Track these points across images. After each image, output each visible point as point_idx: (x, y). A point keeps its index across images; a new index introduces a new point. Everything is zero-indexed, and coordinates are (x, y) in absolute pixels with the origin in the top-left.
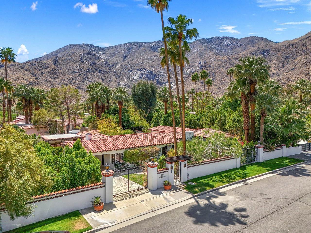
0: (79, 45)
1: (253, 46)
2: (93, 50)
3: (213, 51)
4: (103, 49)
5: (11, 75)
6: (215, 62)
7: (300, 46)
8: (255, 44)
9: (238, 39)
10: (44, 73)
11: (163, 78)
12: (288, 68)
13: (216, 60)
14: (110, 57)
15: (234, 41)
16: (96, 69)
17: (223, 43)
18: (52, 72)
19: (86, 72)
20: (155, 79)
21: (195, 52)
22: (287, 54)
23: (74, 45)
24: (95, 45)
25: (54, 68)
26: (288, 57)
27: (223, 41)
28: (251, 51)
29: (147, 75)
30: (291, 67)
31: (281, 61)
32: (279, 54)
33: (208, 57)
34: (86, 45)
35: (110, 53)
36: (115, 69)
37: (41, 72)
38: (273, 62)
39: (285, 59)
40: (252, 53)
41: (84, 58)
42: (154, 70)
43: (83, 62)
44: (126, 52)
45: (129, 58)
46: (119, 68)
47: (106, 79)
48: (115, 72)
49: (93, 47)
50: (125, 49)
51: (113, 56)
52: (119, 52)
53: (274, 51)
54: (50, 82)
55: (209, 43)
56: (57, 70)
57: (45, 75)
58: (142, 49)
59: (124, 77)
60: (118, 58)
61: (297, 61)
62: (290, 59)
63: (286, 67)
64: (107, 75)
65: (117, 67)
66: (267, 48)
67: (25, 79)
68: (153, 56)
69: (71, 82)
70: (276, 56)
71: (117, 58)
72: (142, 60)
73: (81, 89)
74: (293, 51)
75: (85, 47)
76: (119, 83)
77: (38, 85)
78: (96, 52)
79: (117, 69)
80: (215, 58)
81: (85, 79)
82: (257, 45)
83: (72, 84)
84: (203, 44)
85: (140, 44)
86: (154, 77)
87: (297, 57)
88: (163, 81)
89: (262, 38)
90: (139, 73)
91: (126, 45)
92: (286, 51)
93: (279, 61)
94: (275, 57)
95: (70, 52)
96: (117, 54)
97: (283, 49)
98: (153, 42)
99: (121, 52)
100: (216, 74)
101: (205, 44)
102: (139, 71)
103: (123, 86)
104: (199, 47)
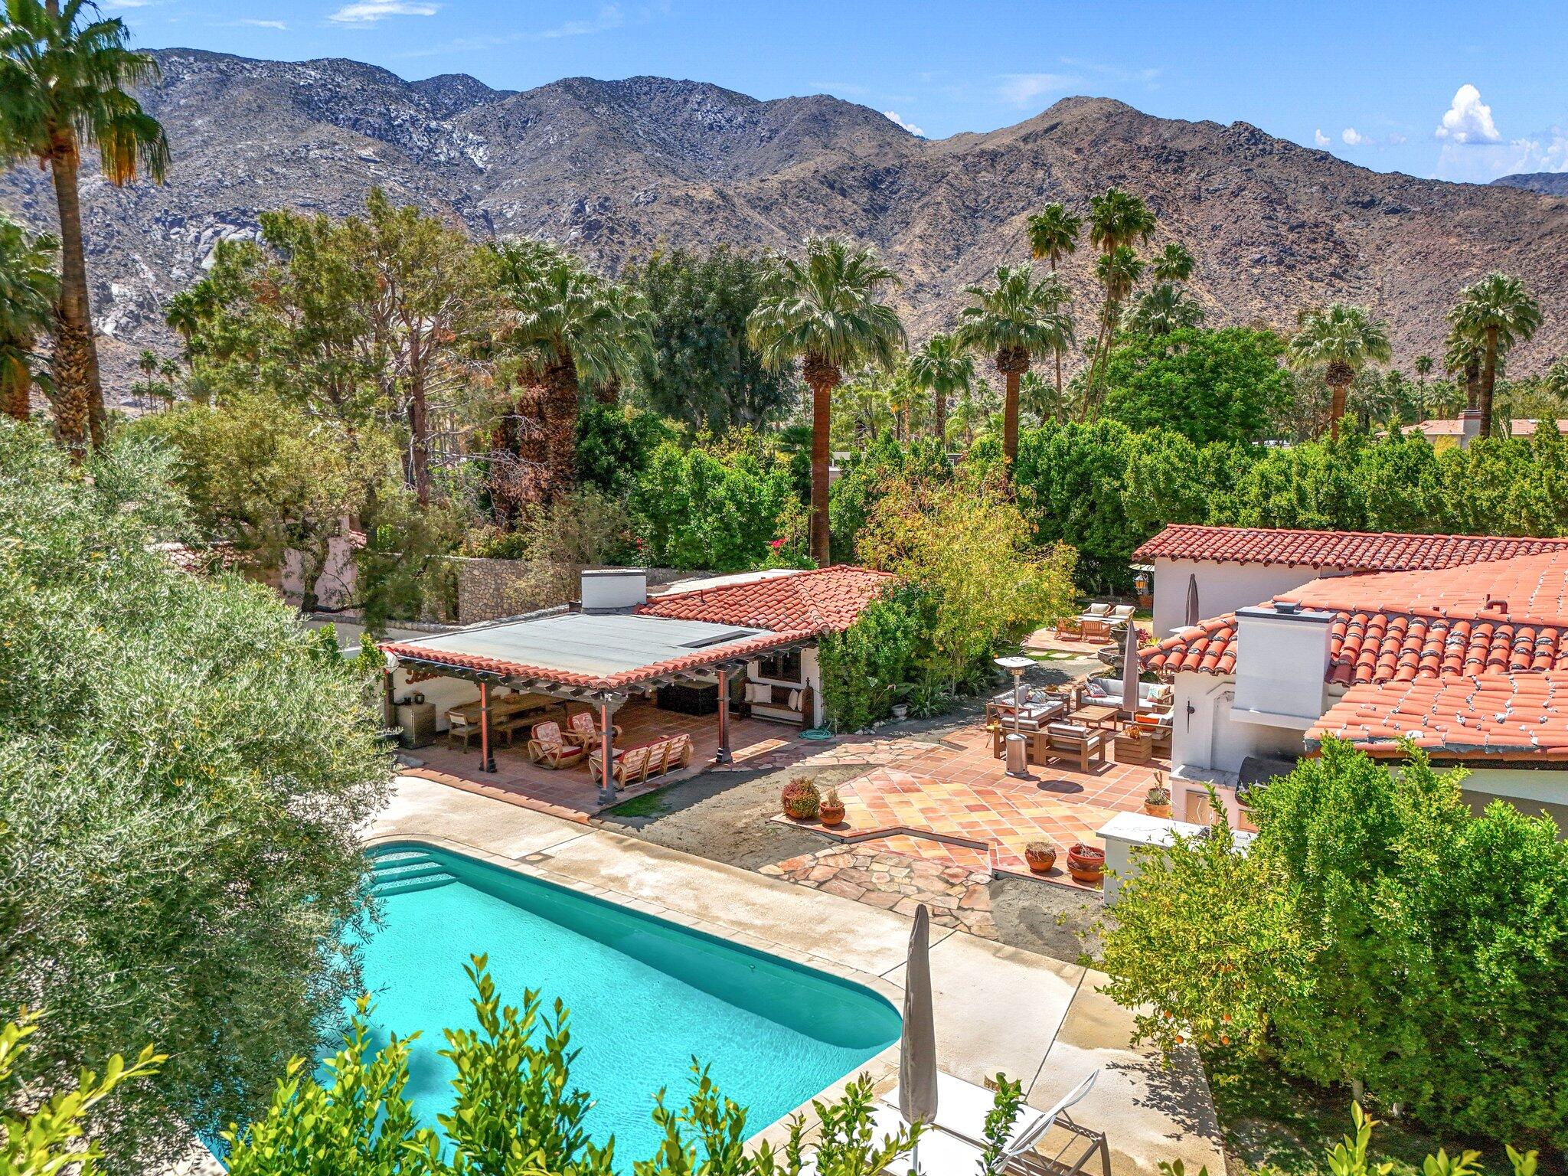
1: (825, 147)
3: (639, 150)
6: (655, 207)
7: (1024, 166)
8: (836, 134)
9: (755, 102)
12: (974, 266)
13: (663, 198)
15: (740, 109)
17: (686, 115)
21: (549, 148)
22: (973, 196)
26: (974, 212)
27: (686, 101)
28: (823, 171)
30: (990, 257)
31: (949, 227)
32: (941, 193)
33: (619, 177)
38: (917, 231)
39: (965, 217)
40: (825, 177)
53: (920, 179)
55: (620, 105)
58: (243, 95)
59: (137, 257)
61: (1011, 234)
62: (984, 223)
63: (968, 256)
66: (890, 162)
68: (312, 145)
70: (926, 205)
72: (247, 161)
74: (994, 185)
76: (104, 287)
80: (653, 186)
82: (842, 141)
84: (589, 110)
85: (222, 66)
87: (1012, 214)
89: (863, 109)
90: (232, 234)
92: (966, 181)
93: (940, 226)
94: (922, 207)
97: (956, 170)
98: (303, 64)
101: (601, 110)
102: (232, 222)
103: (132, 307)
104: (571, 121)
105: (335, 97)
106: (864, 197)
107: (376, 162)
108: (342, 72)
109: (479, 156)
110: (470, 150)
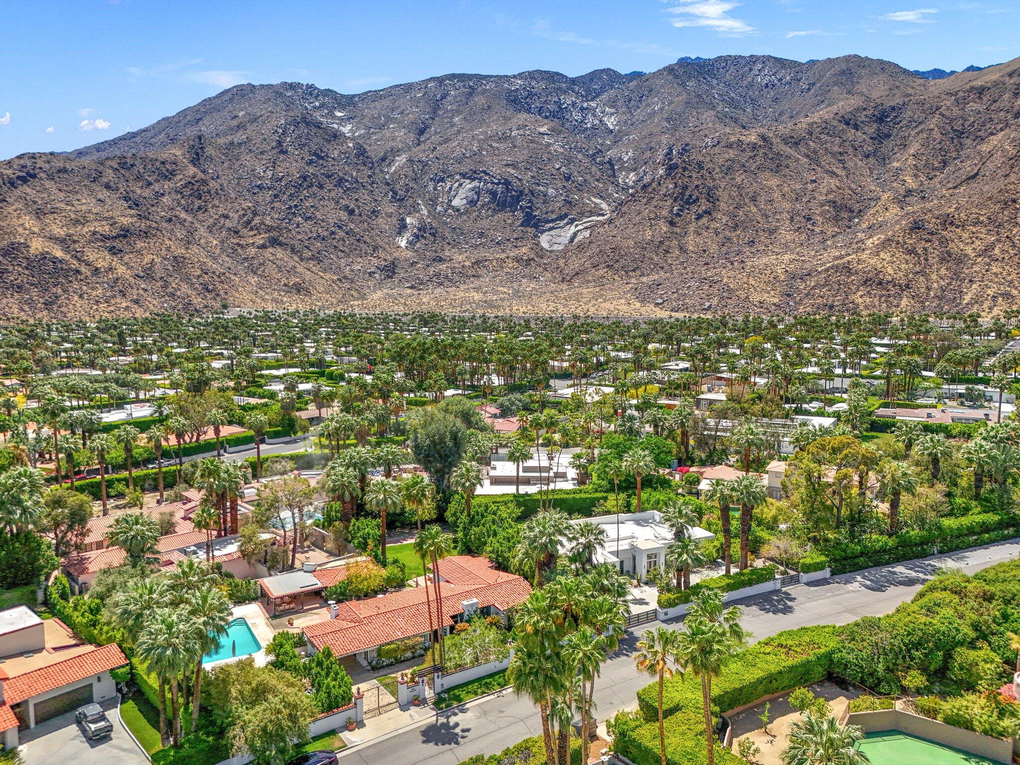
0: (270, 86)
1: (849, 92)
2: (317, 104)
3: (714, 108)
4: (348, 102)
5: (62, 205)
6: (717, 150)
8: (858, 83)
9: (800, 64)
10: (163, 195)
11: (545, 202)
12: (957, 174)
13: (723, 143)
14: (372, 130)
15: (789, 71)
16: (329, 177)
17: (750, 79)
18: (187, 192)
19: (296, 187)
20: (521, 206)
21: (654, 113)
22: (961, 122)
23: (254, 86)
24: (322, 87)
25: (194, 177)
26: (960, 134)
27: (751, 70)
28: (842, 113)
29: (493, 194)
30: (968, 168)
31: (939, 146)
32: (934, 122)
33: (697, 129)
34: (292, 86)
35: (373, 115)
36: (388, 173)
37: (153, 190)
38: (912, 151)
39: (952, 138)
40: (843, 117)
41: (288, 139)
42: (516, 177)
43: (285, 152)
44: (425, 113)
45: (436, 132)
46: (402, 168)
47: (359, 207)
48: (388, 184)
49: (318, 96)
50: (422, 103)
51: (381, 127)
52: (402, 113)
53: (918, 113)
54: (182, 222)
55: (704, 78)
56: (204, 182)
57: (165, 199)
58: (480, 100)
59: (420, 202)
60: (401, 135)
61: (988, 150)
62: (968, 142)
63: (951, 168)
64: (364, 196)
65: (397, 164)
66: (897, 100)
67: (106, 219)
68: (514, 128)
69: (249, 222)
70: (922, 131)
71: (396, 133)
72: (479, 141)
73: (281, 244)
74: (979, 112)
75: (289, 94)
76: (403, 220)
77: (147, 237)
78: (326, 111)
79: (395, 172)
80: (718, 134)
81: (292, 212)
82: (862, 87)
83: (252, 229)
84: (683, 85)
85: (471, 83)
86: (517, 199)
87: (992, 134)
88: (547, 213)
89: (881, 62)
90: (468, 185)
91: (426, 87)
92: (956, 111)
93: (931, 147)
94: (918, 133)
95: (241, 114)
96: (394, 120)
97: (948, 103)
98: (514, 77)
99: (407, 112)
100: (719, 193)
101: (691, 84)
102: (468, 178)
103: (415, 231)
104: (670, 94)
105: (531, 95)
106: (872, 129)
107: (548, 134)
108: (535, 79)
109: (611, 122)
110: (605, 119)
